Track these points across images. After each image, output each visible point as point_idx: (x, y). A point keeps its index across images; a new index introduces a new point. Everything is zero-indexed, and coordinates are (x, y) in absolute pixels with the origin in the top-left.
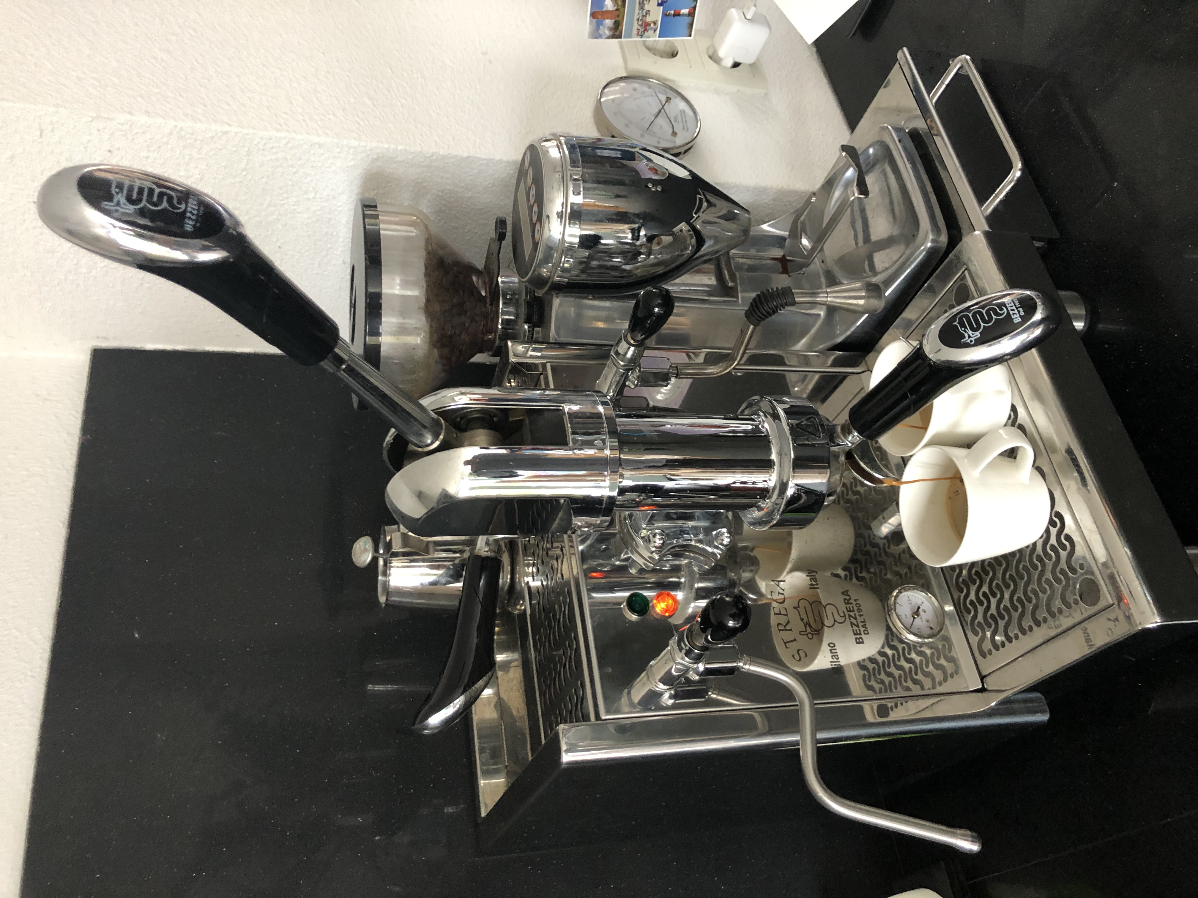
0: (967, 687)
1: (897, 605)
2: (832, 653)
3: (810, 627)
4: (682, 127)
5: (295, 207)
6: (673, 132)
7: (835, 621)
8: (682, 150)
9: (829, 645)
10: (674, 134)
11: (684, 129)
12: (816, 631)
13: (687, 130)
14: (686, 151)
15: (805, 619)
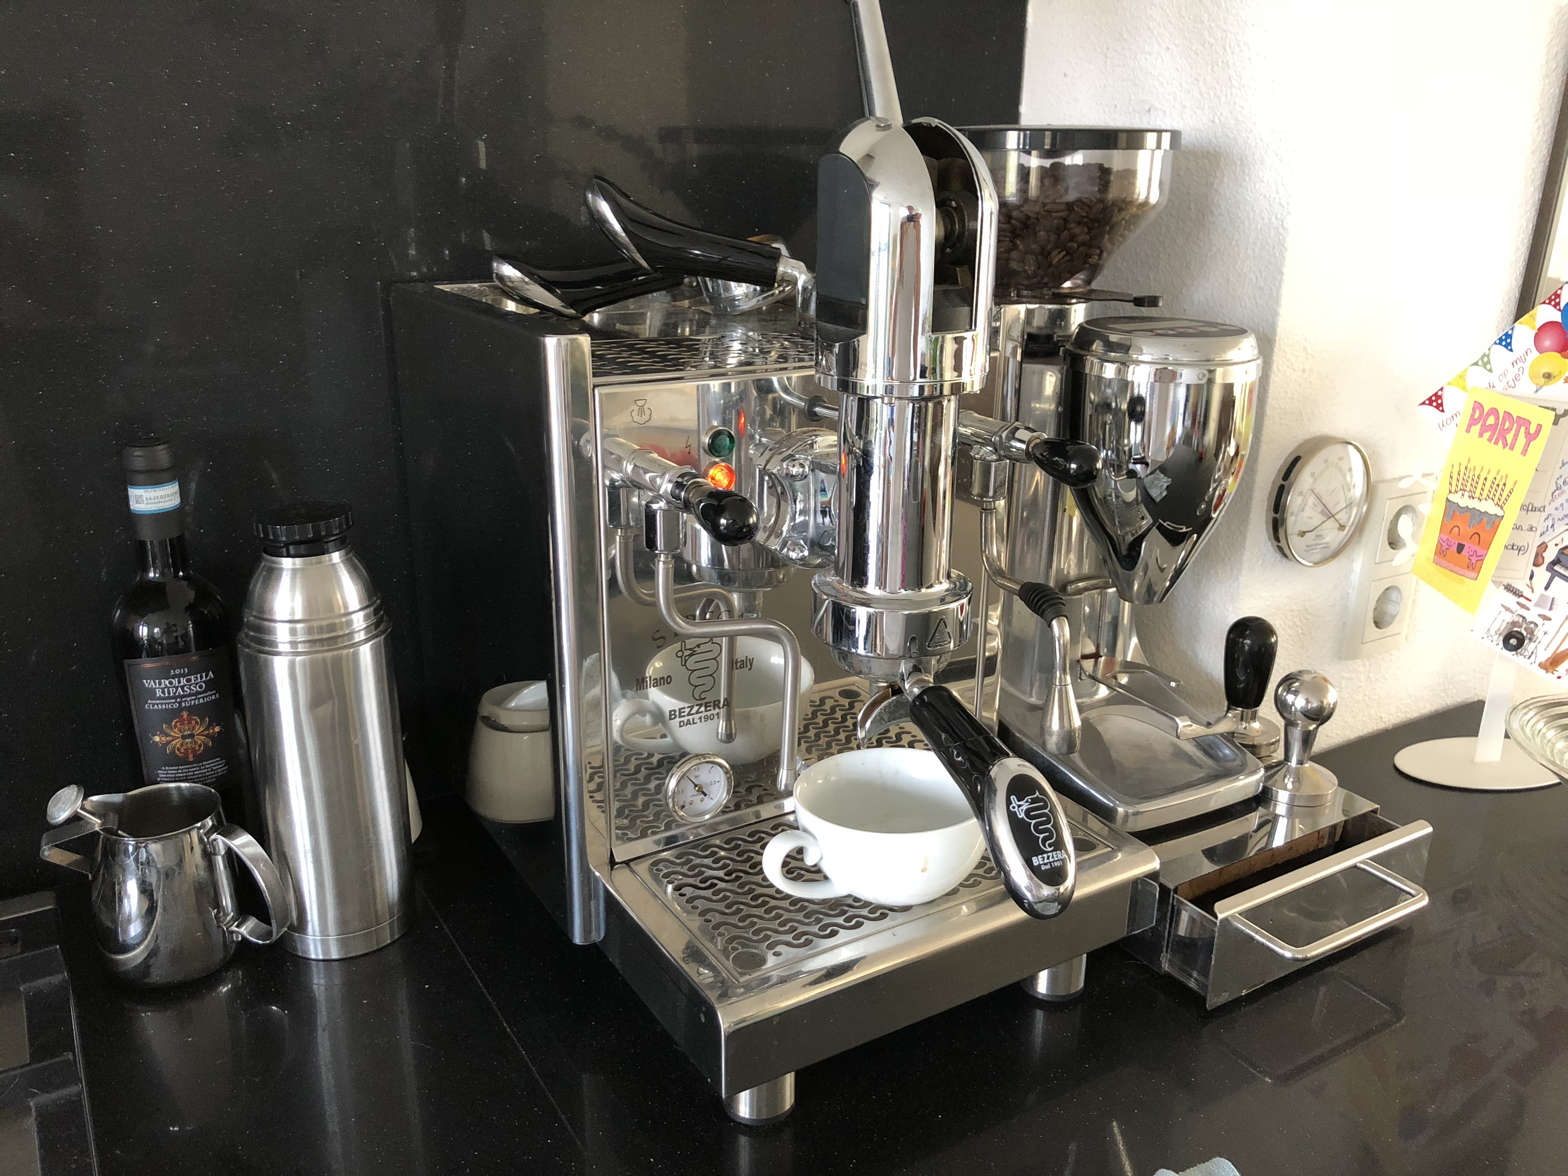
0: (615, 847)
1: (711, 765)
2: (661, 679)
3: (691, 655)
4: (1309, 544)
5: (1220, 64)
6: (1304, 533)
7: (696, 686)
8: (1283, 544)
9: (669, 676)
10: (1303, 534)
11: (1307, 546)
12: (686, 661)
13: (1307, 551)
14: (1280, 549)
15: (698, 650)
